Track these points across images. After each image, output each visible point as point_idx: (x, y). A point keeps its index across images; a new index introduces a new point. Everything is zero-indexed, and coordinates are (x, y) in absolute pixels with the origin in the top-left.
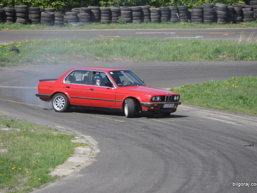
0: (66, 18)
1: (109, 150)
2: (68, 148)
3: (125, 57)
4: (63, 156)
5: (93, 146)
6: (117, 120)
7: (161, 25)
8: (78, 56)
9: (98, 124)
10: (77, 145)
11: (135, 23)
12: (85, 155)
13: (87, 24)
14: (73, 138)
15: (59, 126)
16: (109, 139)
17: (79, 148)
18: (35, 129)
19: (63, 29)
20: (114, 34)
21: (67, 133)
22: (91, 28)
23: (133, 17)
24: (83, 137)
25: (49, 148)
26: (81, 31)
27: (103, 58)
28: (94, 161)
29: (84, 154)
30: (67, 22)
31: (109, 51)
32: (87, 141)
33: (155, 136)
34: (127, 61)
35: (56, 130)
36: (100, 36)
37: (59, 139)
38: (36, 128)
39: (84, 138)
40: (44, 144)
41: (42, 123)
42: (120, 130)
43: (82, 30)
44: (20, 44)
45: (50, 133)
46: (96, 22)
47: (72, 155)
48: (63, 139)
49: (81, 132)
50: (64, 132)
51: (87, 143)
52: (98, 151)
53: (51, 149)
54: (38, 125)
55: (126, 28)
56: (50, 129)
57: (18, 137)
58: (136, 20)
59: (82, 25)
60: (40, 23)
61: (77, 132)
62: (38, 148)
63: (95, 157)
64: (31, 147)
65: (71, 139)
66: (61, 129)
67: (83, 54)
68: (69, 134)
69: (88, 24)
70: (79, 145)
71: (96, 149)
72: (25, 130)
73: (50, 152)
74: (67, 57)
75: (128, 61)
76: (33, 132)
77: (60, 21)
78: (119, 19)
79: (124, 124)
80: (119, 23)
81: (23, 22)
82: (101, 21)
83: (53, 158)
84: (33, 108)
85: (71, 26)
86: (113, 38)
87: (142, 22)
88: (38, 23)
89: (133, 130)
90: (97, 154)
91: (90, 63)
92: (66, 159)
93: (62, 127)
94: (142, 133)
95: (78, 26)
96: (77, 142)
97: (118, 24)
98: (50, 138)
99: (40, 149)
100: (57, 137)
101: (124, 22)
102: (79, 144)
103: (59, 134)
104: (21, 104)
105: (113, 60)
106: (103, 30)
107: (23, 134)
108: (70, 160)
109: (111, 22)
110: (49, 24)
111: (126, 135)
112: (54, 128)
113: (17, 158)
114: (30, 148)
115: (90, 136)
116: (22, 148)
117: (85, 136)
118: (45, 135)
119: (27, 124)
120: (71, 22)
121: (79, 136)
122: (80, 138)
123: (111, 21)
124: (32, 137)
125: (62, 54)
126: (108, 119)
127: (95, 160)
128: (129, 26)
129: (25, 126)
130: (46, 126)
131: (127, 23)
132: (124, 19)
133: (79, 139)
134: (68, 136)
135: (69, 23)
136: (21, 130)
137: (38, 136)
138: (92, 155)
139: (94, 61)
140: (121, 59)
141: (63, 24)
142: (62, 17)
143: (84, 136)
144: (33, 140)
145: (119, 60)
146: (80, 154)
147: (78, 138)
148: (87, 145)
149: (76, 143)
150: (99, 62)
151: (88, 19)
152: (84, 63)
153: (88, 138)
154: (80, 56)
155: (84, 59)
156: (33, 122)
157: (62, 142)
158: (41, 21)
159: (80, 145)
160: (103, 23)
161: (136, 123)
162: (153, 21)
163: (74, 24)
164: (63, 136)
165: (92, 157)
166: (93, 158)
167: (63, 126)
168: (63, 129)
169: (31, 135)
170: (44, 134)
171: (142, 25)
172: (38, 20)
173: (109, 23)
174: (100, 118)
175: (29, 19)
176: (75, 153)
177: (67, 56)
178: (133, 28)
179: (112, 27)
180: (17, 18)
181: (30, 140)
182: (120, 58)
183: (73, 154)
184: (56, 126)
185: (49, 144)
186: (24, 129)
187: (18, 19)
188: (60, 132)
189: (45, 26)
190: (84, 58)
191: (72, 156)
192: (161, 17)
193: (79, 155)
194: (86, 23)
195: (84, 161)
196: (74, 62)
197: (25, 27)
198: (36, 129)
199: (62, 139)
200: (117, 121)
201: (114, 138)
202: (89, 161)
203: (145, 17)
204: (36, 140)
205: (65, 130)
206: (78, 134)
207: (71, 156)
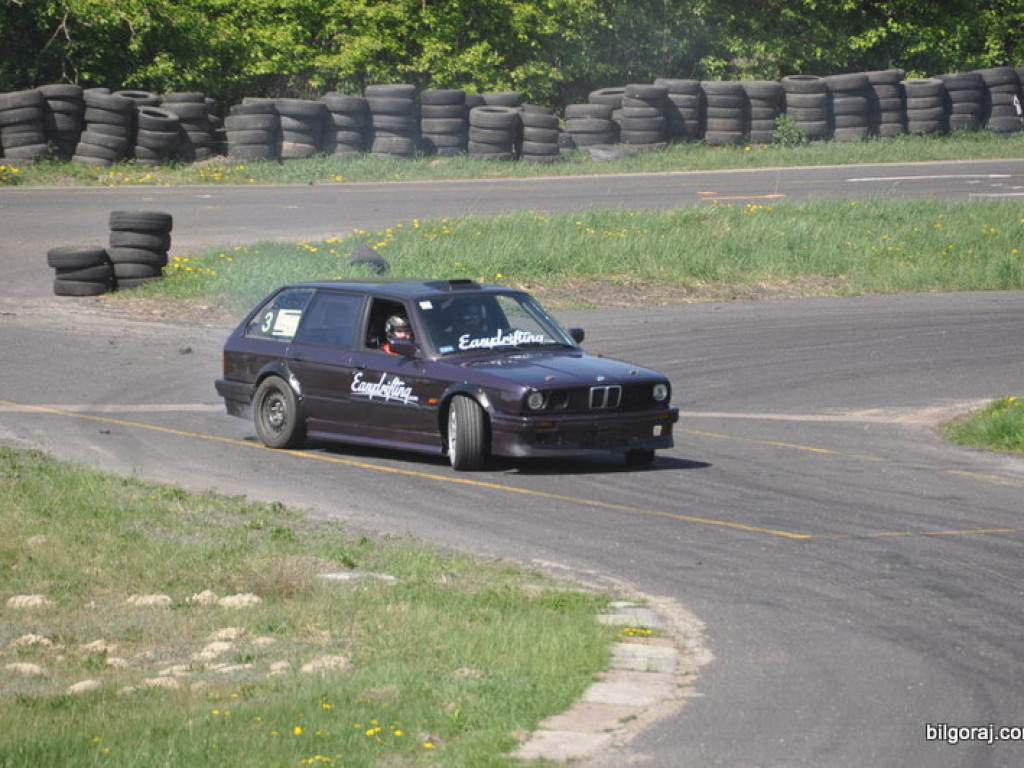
0: (569, 130)
1: (750, 654)
2: (586, 646)
3: (806, 274)
4: (565, 679)
5: (686, 637)
6: (781, 533)
7: (950, 145)
8: (615, 278)
9: (704, 548)
10: (620, 635)
11: (844, 141)
12: (654, 676)
13: (651, 150)
14: (606, 607)
15: (550, 559)
16: (747, 607)
17: (628, 647)
18: (452, 575)
19: (558, 173)
20: (760, 185)
21: (580, 586)
22: (666, 166)
23: (838, 118)
24: (644, 601)
25: (510, 649)
26: (628, 179)
27: (718, 283)
28: (689, 699)
29: (648, 671)
30: (572, 144)
31: (740, 254)
32: (662, 618)
33: (933, 593)
34: (814, 294)
35: (538, 576)
36: (705, 196)
37: (550, 611)
38: (459, 571)
39: (648, 607)
40: (489, 631)
41: (481, 550)
42: (792, 571)
43: (634, 175)
44: (390, 235)
45: (513, 588)
46: (688, 142)
47: (601, 674)
48: (567, 609)
49: (635, 582)
50: (569, 583)
51: (660, 626)
52: (705, 657)
53: (517, 652)
54: (464, 556)
55: (809, 160)
56: (511, 571)
57: (389, 607)
58: (851, 129)
59: (632, 155)
60: (467, 151)
61: (618, 581)
62: (466, 647)
63: (695, 684)
64: (438, 644)
65: (595, 612)
66: (556, 570)
67: (635, 272)
68: (589, 591)
69: (656, 152)
70: (631, 634)
71: (696, 650)
72: (413, 577)
73: (517, 666)
74: (576, 284)
75: (818, 294)
76: (444, 585)
77: (543, 140)
78: (779, 128)
79: (806, 545)
80: (778, 141)
81: (402, 151)
82: (707, 137)
83: (529, 687)
84: (444, 490)
85: (587, 160)
86: (757, 202)
87: (872, 135)
88: (457, 154)
89: (846, 570)
90: (702, 668)
91: (664, 304)
92: (581, 692)
93: (560, 562)
94: (883, 581)
95: (617, 158)
96: (620, 622)
97: (776, 146)
98: (512, 609)
99: (473, 653)
100: (542, 603)
101: (800, 138)
102: (627, 630)
103: (548, 592)
104: (398, 474)
105: (760, 290)
106: (716, 171)
107: (406, 594)
108: (595, 693)
109: (748, 141)
110: (501, 154)
111: (818, 590)
112: (529, 566)
113: (386, 689)
114: (437, 648)
115: (673, 599)
116: (404, 650)
117: (652, 599)
118: (493, 596)
119: (421, 554)
120: (590, 145)
121: (626, 600)
122: (633, 604)
123: (746, 138)
124: (443, 604)
125: (555, 272)
126: (744, 527)
127: (695, 695)
128: (820, 152)
129: (416, 563)
130: (496, 561)
131: (813, 143)
132: (798, 124)
133: (630, 610)
134: (585, 599)
135: (581, 148)
136: (399, 577)
137: (465, 603)
138: (683, 672)
139: (681, 295)
140: (791, 286)
141: (555, 152)
142: (554, 125)
143: (648, 597)
144: (446, 617)
145: (780, 292)
146: (632, 670)
147: (625, 607)
148: (662, 634)
149: (615, 629)
150: (702, 299)
151: (654, 130)
152: (640, 305)
153: (665, 604)
154: (626, 278)
155: (643, 288)
156: (445, 545)
157: (560, 624)
158: (471, 143)
159: (635, 633)
160: (716, 144)
161: (858, 542)
162: (918, 131)
163: (599, 153)
164: (563, 601)
165: (681, 682)
166: (687, 685)
167: (565, 561)
168: (563, 570)
169: (439, 599)
170: (491, 592)
171: (873, 146)
172: (461, 140)
173: (740, 142)
174: (709, 524)
175: (424, 136)
176: (613, 668)
177: (574, 279)
178: (838, 160)
179: (752, 160)
180: (377, 134)
181: (437, 617)
182: (785, 282)
183: (605, 671)
184: (535, 560)
185: (510, 632)
186: (409, 574)
187: (381, 140)
188: (553, 583)
189: (484, 163)
190: (643, 285)
191: (603, 680)
192: (952, 113)
193: (631, 673)
194: (647, 146)
195: (652, 699)
196: (603, 301)
197: (408, 169)
198: (459, 575)
199: (563, 613)
200: (779, 536)
201: (768, 604)
202: (670, 700)
203: (885, 116)
204: (458, 617)
205: (571, 577)
206: (626, 591)
207: (596, 680)
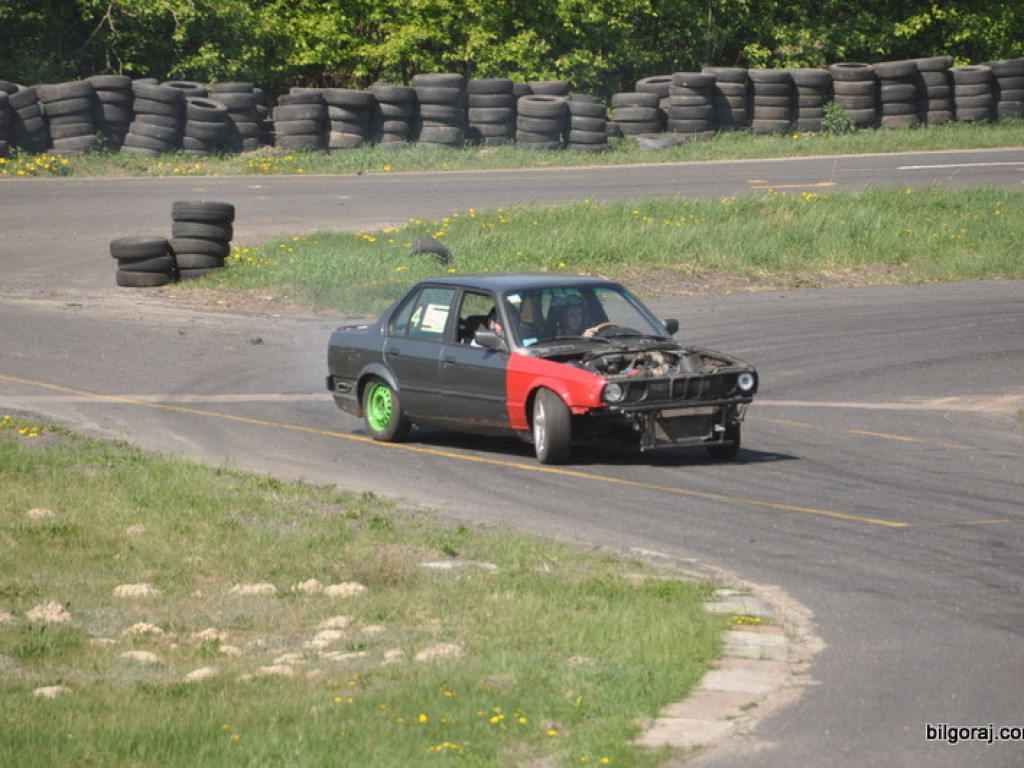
0: (616, 119)
1: (862, 642)
2: (697, 635)
3: (869, 262)
4: (680, 667)
5: (795, 625)
6: (876, 521)
7: (999, 132)
8: (678, 267)
9: (802, 536)
10: (729, 624)
11: (893, 129)
12: (768, 664)
13: (699, 138)
14: (710, 595)
15: (648, 548)
16: (854, 595)
17: (738, 635)
18: (554, 563)
19: (607, 162)
20: (812, 174)
21: (681, 574)
22: (714, 155)
23: (885, 105)
24: (748, 590)
25: (620, 637)
26: (676, 167)
27: (781, 272)
28: (807, 687)
29: (761, 658)
30: (619, 134)
31: (802, 242)
32: (768, 606)
34: (879, 283)
35: (638, 565)
36: (756, 185)
37: (656, 599)
38: (560, 558)
39: (752, 595)
40: (598, 619)
41: (578, 539)
42: (893, 559)
43: (682, 163)
44: (447, 225)
45: (615, 576)
46: (736, 130)
47: (716, 663)
48: (673, 598)
49: (738, 570)
50: (669, 572)
51: (768, 614)
52: (817, 645)
53: (628, 640)
54: (563, 545)
55: (858, 148)
56: (613, 560)
57: (496, 595)
58: (897, 117)
59: (679, 144)
60: (515, 140)
61: (720, 570)
62: (577, 635)
63: (810, 671)
64: (549, 632)
65: (701, 601)
66: (656, 558)
67: (698, 261)
68: (692, 580)
69: (704, 140)
70: (740, 622)
71: (807, 637)
73: (629, 655)
74: (639, 273)
75: (882, 282)
76: (549, 574)
77: (591, 128)
78: (827, 116)
79: (905, 534)
80: (826, 128)
81: (451, 141)
82: (754, 125)
83: (646, 676)
84: (531, 480)
85: (634, 149)
86: (811, 191)
87: (920, 123)
88: (505, 143)
89: (949, 558)
90: (815, 656)
91: (728, 292)
92: (697, 679)
93: (659, 550)
94: (986, 568)
95: (665, 147)
96: (727, 611)
97: (825, 135)
98: (618, 597)
99: (584, 641)
100: (647, 591)
101: (848, 126)
102: (736, 618)
103: (652, 581)
104: (486, 463)
105: (822, 277)
106: (765, 160)
107: (511, 583)
108: (712, 681)
109: (796, 129)
110: (550, 143)
111: (922, 578)
112: (628, 555)
113: (507, 677)
114: (548, 636)
115: (777, 587)
116: (516, 638)
117: (756, 588)
118: (598, 585)
119: (521, 544)
120: (637, 134)
121: (730, 588)
122: (738, 593)
123: (794, 126)
124: (549, 593)
125: (618, 261)
126: (838, 515)
127: (811, 682)
128: (868, 140)
129: (517, 551)
130: (594, 550)
131: (861, 131)
132: (846, 112)
133: (738, 598)
134: (689, 587)
135: (629, 137)
136: (501, 566)
137: (571, 591)
138: (797, 660)
139: (744, 283)
140: (854, 274)
141: (603, 141)
142: (602, 114)
143: (752, 585)
144: (553, 605)
145: (843, 280)
146: (746, 658)
147: (731, 595)
148: (771, 622)
149: (724, 616)
150: (765, 288)
151: (703, 118)
152: (703, 294)
153: (770, 592)
154: (688, 267)
155: (706, 277)
156: (540, 534)
157: (668, 612)
158: (518, 132)
159: (744, 621)
160: (764, 132)
161: (957, 530)
162: (967, 118)
163: (647, 142)
164: (669, 589)
165: (795, 669)
166: (802, 673)
167: (664, 550)
168: (662, 558)
169: (544, 588)
170: (595, 581)
171: (920, 134)
172: (508, 128)
173: (788, 130)
174: (804, 513)
175: (471, 125)
176: (726, 656)
177: (638, 268)
178: (887, 148)
179: (800, 148)
180: (425, 123)
181: (544, 606)
182: (848, 270)
183: (720, 659)
184: (635, 549)
185: (618, 620)
186: (512, 562)
187: (428, 130)
188: (655, 571)
189: (532, 153)
190: (705, 273)
191: (718, 668)
192: (1000, 100)
193: (745, 661)
194: (695, 134)
195: (769, 688)
196: (665, 290)
197: (456, 158)
198: (561, 564)
199: (669, 601)
200: (877, 524)
201: (873, 591)
202: (788, 688)
203: (933, 103)
204: (565, 605)
205: (671, 566)
206: (728, 580)
207: (712, 668)
